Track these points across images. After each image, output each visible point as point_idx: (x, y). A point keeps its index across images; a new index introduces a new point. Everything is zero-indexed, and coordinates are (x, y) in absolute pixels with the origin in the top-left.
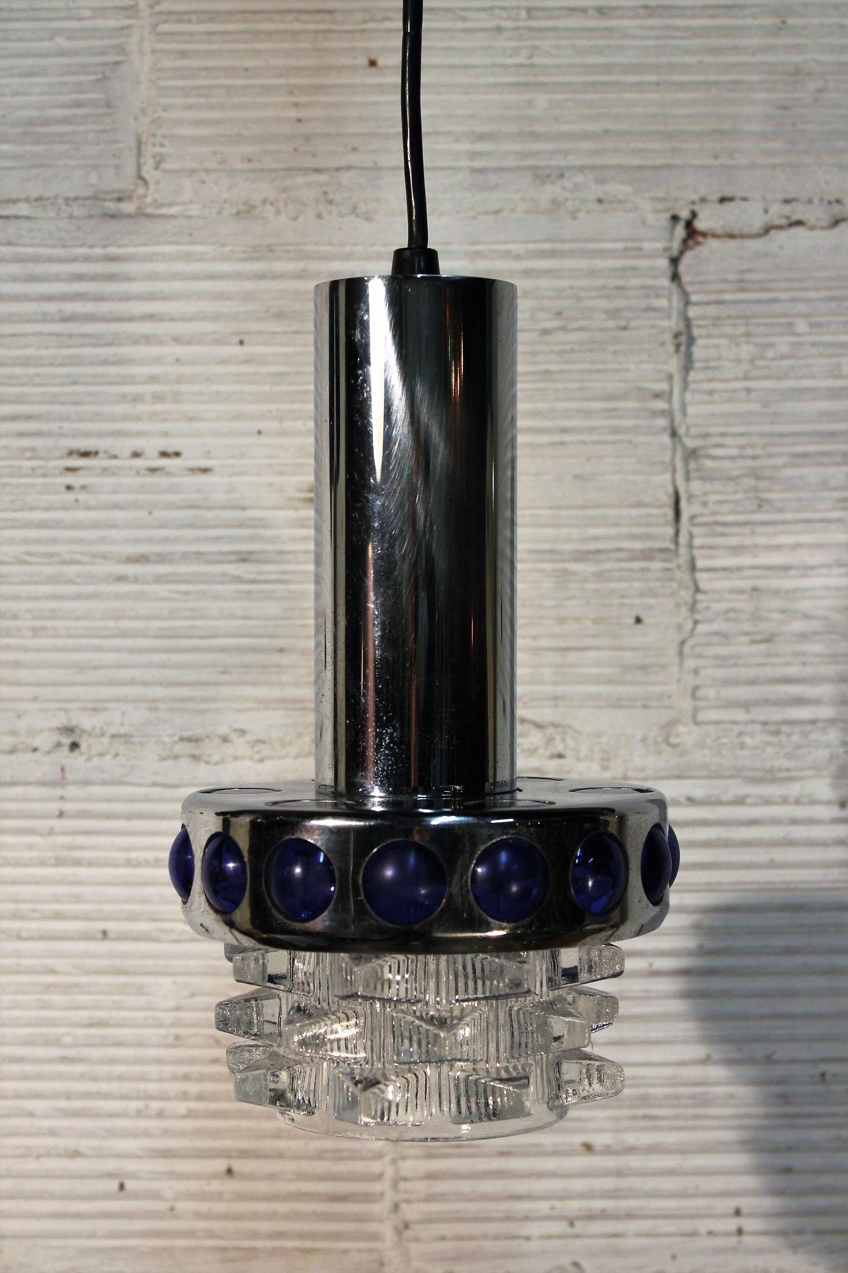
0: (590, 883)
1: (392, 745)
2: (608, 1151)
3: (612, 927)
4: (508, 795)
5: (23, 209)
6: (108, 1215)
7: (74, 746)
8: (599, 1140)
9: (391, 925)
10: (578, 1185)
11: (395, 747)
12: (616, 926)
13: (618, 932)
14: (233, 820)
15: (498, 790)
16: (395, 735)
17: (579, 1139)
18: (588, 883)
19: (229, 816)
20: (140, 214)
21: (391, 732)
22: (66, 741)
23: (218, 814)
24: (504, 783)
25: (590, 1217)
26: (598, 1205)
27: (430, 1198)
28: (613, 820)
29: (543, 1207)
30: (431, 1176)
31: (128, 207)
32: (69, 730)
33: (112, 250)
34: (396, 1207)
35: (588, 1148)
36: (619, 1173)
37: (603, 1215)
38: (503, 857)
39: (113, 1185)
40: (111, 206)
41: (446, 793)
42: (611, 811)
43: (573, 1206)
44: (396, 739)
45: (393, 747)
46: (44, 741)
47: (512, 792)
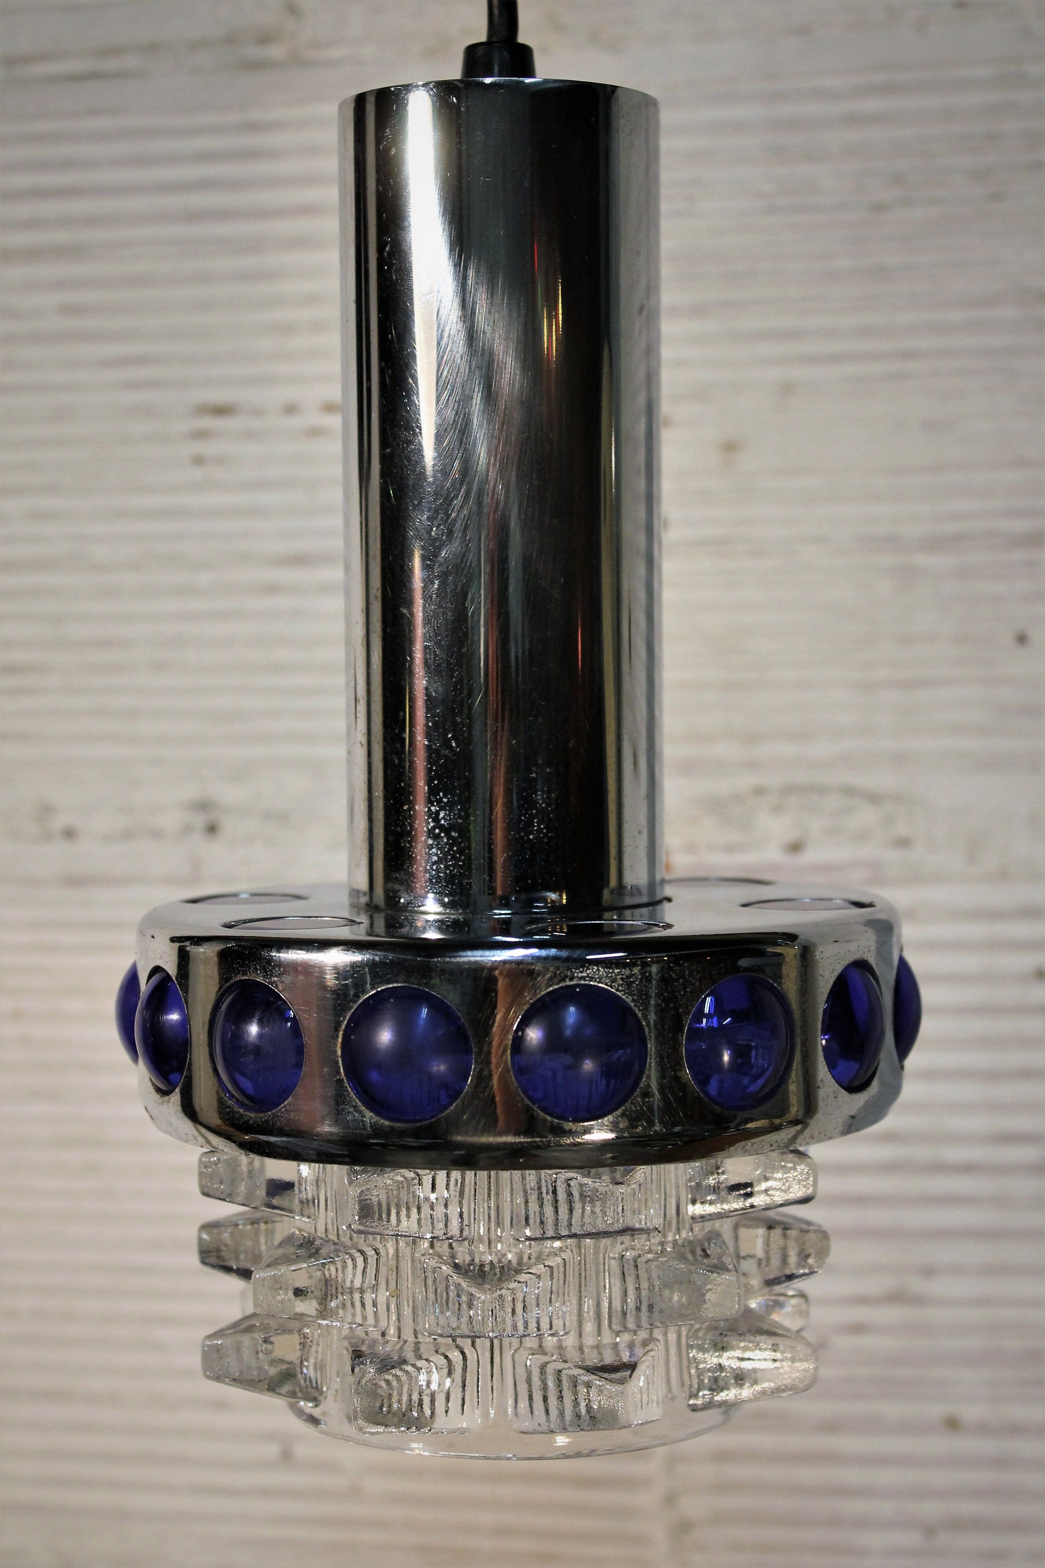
0: (726, 1058)
1: (437, 831)
2: (983, 1429)
3: (795, 1122)
4: (645, 911)
5: (131, 62)
6: (265, 1493)
7: (212, 829)
8: (970, 1413)
9: (387, 1123)
10: (938, 1478)
11: (443, 835)
12: (801, 1122)
13: (807, 1132)
14: (191, 948)
15: (628, 901)
16: (442, 814)
17: (937, 1410)
18: (722, 1056)
19: (187, 943)
20: (296, 61)
21: (437, 811)
22: (200, 820)
23: (173, 940)
24: (636, 890)
25: (957, 1525)
26: (969, 1508)
27: (724, 1487)
28: (791, 953)
29: (886, 1508)
30: (722, 1456)
31: (276, 51)
32: (203, 806)
33: (254, 115)
34: (670, 1499)
35: (953, 1424)
36: (1001, 1462)
37: (976, 1524)
38: (572, 1014)
39: (272, 1450)
40: (253, 52)
41: (538, 907)
42: (790, 938)
43: (932, 1509)
44: (443, 822)
45: (439, 834)
46: (171, 820)
47: (654, 903)
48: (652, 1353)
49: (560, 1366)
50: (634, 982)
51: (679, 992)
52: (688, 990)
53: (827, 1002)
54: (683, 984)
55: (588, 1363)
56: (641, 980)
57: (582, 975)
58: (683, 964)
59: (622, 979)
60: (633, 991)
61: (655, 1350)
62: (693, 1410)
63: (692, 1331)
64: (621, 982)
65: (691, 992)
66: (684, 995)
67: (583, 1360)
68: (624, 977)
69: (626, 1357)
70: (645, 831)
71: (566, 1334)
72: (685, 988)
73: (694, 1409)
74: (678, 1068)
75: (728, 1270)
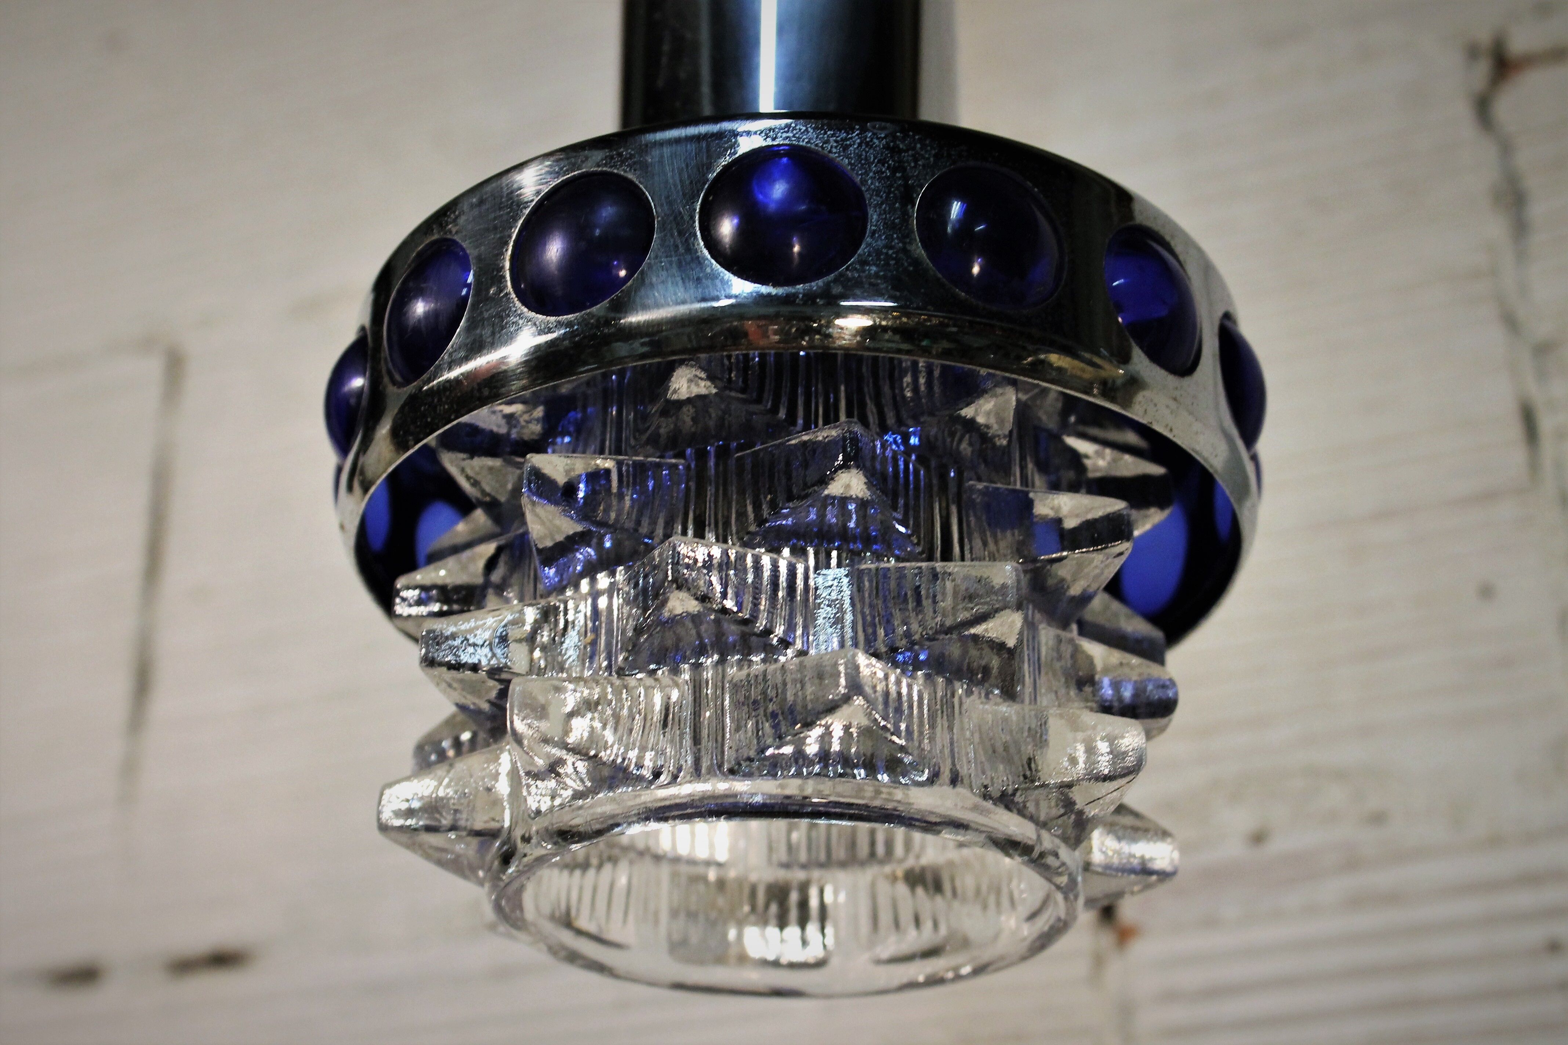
50: (851, 145)
51: (909, 164)
52: (920, 163)
54: (913, 155)
56: (860, 145)
57: (788, 135)
58: (914, 136)
59: (836, 141)
60: (851, 154)
64: (835, 144)
65: (924, 166)
66: (915, 167)
68: (838, 139)
72: (916, 161)
74: (908, 240)
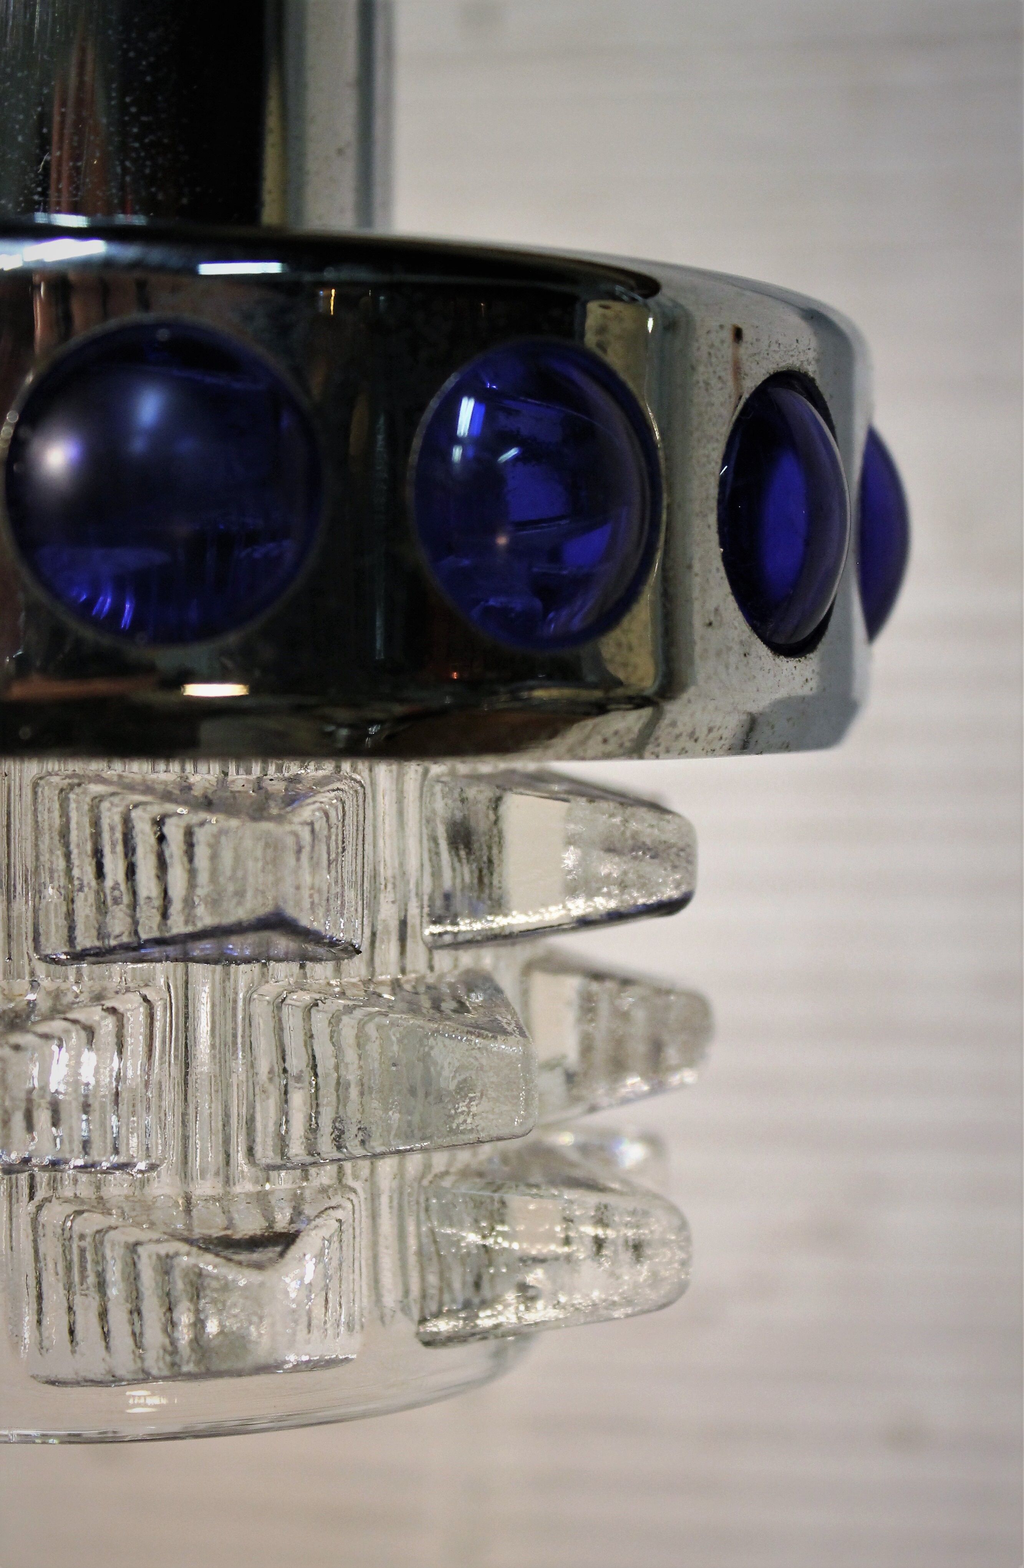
48: (339, 1214)
49: (134, 1234)
53: (726, 460)
55: (198, 1232)
61: (344, 1209)
62: (427, 1344)
63: (430, 1177)
67: (189, 1227)
69: (282, 1221)
70: (352, 152)
71: (152, 1167)
73: (431, 1342)
75: (505, 1032)
